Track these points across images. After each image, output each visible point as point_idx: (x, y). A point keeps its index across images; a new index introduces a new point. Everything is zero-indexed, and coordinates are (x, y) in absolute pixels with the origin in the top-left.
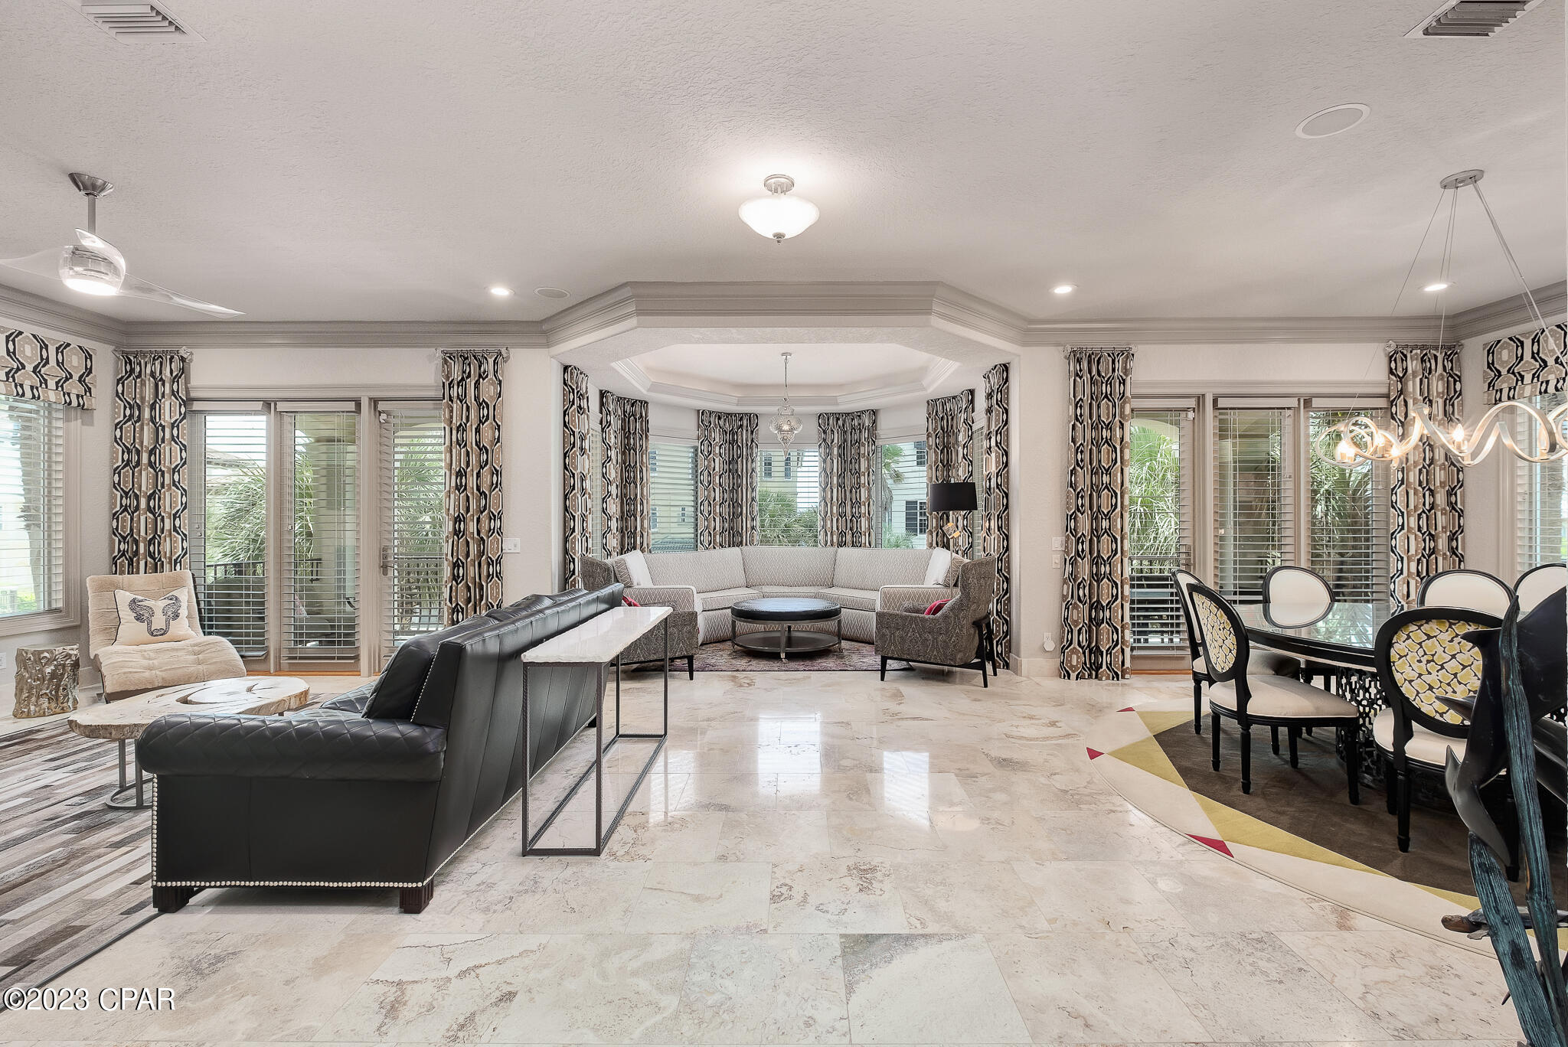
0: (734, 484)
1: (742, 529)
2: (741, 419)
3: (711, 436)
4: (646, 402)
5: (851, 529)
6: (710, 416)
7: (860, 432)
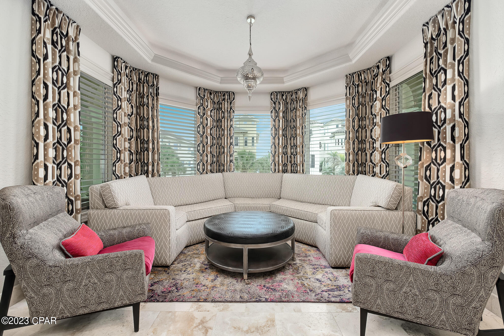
0: (219, 135)
1: (224, 162)
2: (224, 95)
3: (205, 104)
4: (156, 75)
5: (291, 162)
6: (204, 92)
7: (297, 103)
